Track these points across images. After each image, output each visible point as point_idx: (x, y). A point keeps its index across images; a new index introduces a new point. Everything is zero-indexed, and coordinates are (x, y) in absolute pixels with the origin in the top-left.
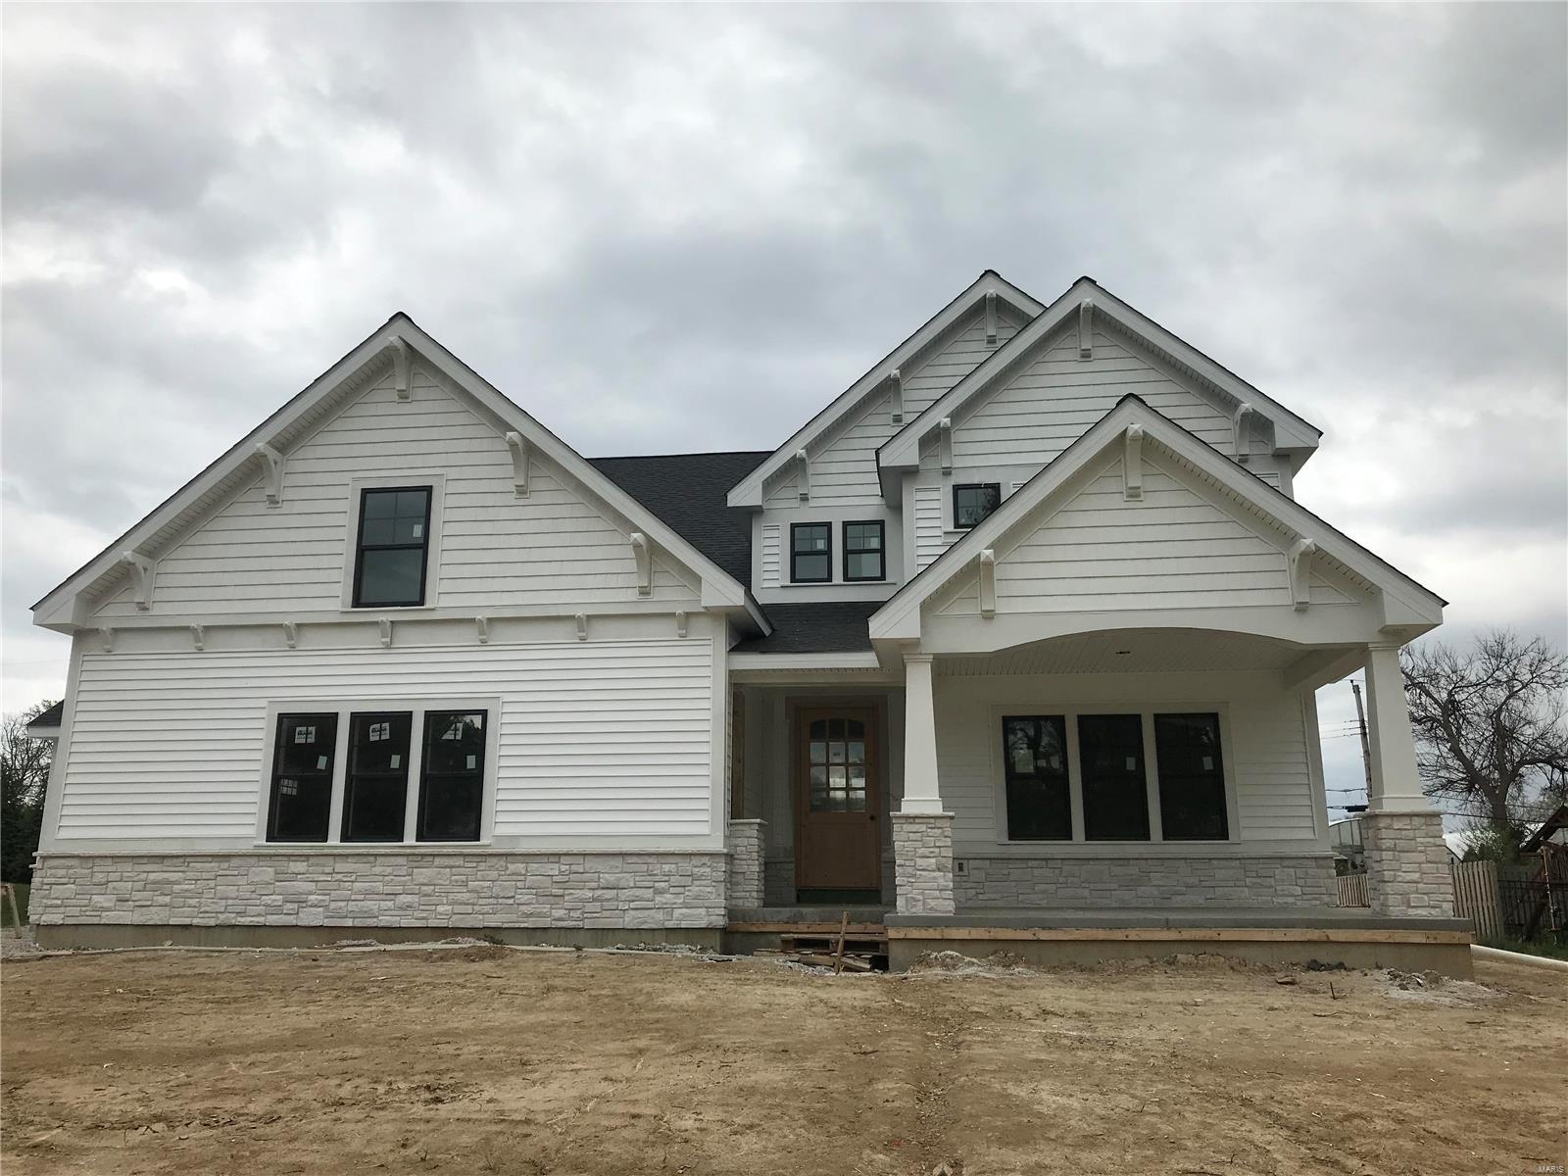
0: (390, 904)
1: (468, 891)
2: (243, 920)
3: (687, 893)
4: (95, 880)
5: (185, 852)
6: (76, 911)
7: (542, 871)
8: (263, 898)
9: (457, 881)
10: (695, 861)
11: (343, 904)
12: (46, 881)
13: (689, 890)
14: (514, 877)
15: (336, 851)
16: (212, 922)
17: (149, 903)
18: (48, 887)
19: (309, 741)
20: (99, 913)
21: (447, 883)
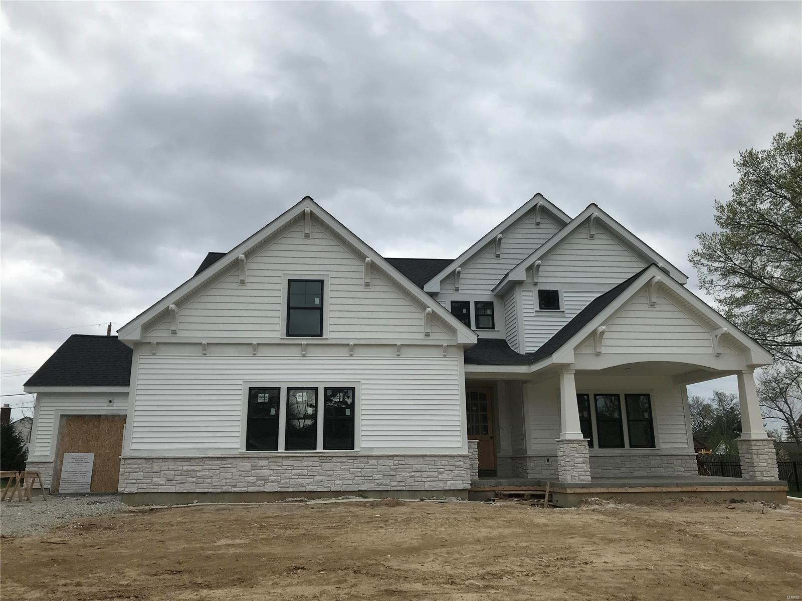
0: (312, 480)
1: (350, 474)
2: (235, 489)
3: (453, 474)
4: (154, 470)
5: (202, 456)
6: (144, 486)
7: (386, 464)
8: (246, 478)
9: (344, 469)
10: (456, 459)
11: (288, 481)
12: (126, 470)
13: (454, 472)
14: (371, 467)
15: (283, 455)
16: (219, 491)
17: (185, 481)
18: (128, 474)
19: (265, 401)
20: (157, 487)
21: (340, 469)
